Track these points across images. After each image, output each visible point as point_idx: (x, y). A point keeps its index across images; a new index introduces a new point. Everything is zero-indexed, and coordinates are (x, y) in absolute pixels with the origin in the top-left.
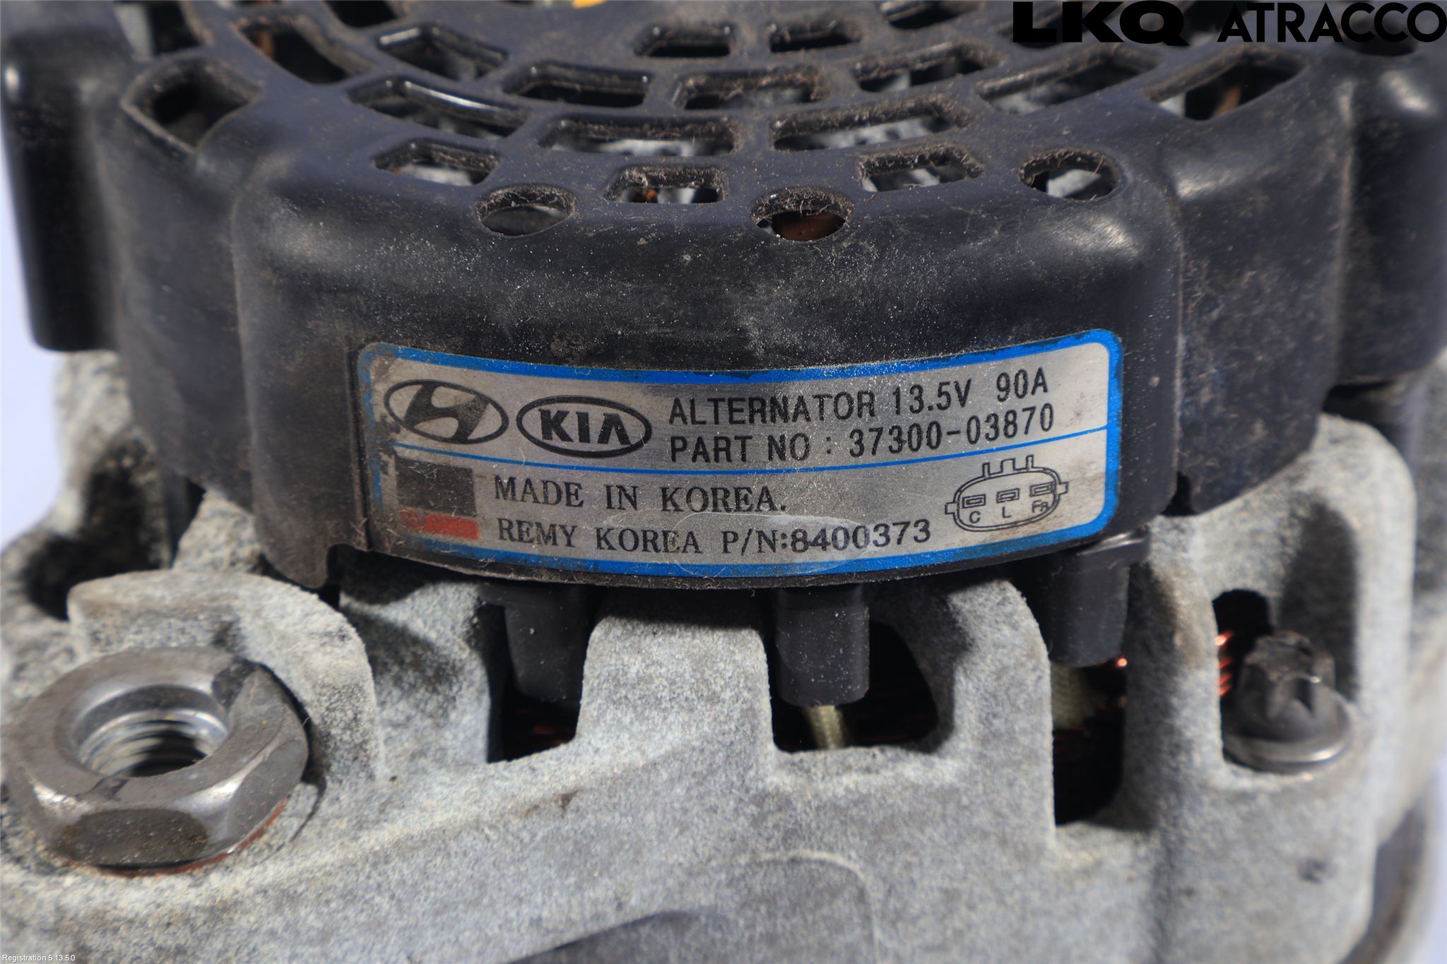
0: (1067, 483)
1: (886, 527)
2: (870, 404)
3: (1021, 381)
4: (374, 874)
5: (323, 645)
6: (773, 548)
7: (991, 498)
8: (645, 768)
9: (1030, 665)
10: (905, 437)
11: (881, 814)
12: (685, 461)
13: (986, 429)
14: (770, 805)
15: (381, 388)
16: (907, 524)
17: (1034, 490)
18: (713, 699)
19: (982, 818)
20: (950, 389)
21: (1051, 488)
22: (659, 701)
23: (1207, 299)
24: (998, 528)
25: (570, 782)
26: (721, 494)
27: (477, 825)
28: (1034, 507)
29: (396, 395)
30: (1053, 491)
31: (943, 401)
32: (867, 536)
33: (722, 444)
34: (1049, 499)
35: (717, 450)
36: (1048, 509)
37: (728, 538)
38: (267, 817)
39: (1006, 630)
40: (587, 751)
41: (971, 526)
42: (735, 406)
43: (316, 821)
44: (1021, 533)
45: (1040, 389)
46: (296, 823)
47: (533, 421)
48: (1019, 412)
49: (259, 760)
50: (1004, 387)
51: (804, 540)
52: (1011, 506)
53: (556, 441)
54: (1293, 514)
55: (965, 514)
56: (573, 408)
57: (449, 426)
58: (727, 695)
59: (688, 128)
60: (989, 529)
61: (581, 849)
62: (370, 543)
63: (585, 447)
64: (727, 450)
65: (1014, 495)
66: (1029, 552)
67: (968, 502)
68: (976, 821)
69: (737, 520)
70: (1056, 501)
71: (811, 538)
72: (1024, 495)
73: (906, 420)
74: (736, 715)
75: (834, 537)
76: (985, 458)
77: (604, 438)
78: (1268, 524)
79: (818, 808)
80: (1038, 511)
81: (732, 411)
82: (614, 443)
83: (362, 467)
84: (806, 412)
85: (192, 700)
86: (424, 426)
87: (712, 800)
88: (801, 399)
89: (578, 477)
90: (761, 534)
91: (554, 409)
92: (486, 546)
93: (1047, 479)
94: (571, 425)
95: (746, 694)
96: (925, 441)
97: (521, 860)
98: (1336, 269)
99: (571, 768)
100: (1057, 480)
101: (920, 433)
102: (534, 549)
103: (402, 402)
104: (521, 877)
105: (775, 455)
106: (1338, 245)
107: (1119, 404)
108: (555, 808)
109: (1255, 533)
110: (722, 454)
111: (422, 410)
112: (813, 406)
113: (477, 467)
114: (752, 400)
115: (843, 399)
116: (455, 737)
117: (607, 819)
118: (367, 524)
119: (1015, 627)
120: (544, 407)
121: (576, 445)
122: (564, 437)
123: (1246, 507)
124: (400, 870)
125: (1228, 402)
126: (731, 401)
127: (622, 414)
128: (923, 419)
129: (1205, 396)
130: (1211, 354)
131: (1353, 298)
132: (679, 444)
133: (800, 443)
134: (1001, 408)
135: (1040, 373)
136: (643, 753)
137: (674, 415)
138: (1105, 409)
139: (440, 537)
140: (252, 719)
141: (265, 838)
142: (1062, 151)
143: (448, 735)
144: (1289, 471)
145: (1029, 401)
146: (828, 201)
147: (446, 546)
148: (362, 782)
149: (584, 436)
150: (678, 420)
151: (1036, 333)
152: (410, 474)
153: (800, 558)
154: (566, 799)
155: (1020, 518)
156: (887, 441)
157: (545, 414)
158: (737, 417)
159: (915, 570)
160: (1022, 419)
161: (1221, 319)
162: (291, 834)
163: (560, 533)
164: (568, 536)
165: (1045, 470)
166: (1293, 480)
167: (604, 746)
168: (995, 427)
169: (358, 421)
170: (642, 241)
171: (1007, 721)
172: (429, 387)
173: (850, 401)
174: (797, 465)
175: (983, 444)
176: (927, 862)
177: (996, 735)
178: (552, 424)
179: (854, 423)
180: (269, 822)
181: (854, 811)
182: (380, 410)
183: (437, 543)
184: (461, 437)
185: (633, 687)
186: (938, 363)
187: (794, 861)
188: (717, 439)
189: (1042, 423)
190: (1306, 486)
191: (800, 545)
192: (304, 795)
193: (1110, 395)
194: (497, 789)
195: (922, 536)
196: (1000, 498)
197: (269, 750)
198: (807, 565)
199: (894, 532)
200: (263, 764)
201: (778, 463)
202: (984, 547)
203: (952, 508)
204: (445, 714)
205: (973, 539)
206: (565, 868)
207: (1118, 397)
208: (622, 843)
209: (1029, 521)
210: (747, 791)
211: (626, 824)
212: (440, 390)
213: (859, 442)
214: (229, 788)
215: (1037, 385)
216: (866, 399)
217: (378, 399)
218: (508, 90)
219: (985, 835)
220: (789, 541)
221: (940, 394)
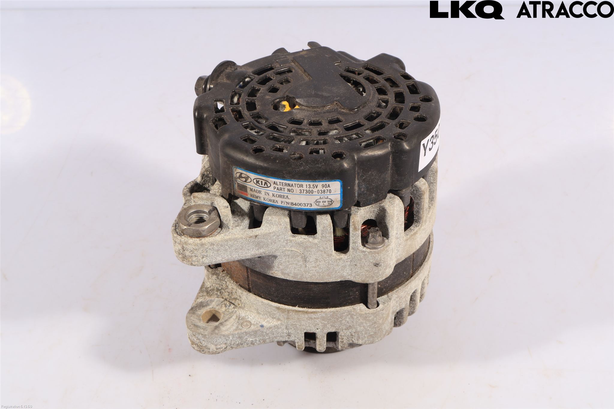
0: (334, 201)
1: (305, 204)
2: (302, 186)
3: (326, 186)
4: (226, 243)
5: (224, 208)
6: (288, 204)
7: (321, 202)
8: (269, 233)
9: (329, 227)
10: (308, 191)
11: (305, 245)
12: (276, 190)
13: (320, 192)
14: (289, 241)
15: (235, 172)
16: (308, 204)
17: (328, 202)
18: (281, 225)
19: (321, 249)
20: (315, 186)
21: (331, 201)
22: (273, 224)
23: (362, 175)
24: (322, 206)
25: (257, 234)
26: (281, 196)
27: (242, 238)
28: (328, 204)
29: (237, 174)
30: (332, 202)
31: (314, 187)
32: (302, 205)
33: (281, 189)
34: (331, 203)
35: (280, 189)
36: (331, 205)
37: (282, 202)
38: (213, 232)
39: (326, 221)
40: (261, 230)
41: (318, 205)
42: (283, 183)
43: (219, 234)
44: (327, 207)
45: (329, 187)
46: (217, 233)
47: (255, 181)
48: (326, 190)
49: (211, 224)
50: (323, 186)
51: (293, 204)
52: (324, 203)
53: (258, 184)
54: (380, 209)
55: (317, 204)
56: (260, 180)
57: (244, 180)
58: (283, 224)
59: (289, 138)
60: (321, 206)
61: (258, 244)
62: (234, 194)
63: (262, 186)
64: (282, 189)
65: (325, 202)
66: (328, 210)
67: (318, 202)
68: (320, 249)
69: (284, 200)
70: (332, 204)
71: (294, 204)
72: (327, 202)
73: (308, 189)
74: (284, 228)
75: (297, 204)
76: (320, 196)
77: (264, 185)
78: (376, 210)
79: (296, 243)
80: (329, 205)
81: (282, 184)
82: (266, 186)
83: (233, 183)
84: (293, 186)
85: (204, 212)
86: (241, 179)
87: (279, 239)
88: (292, 184)
89: (261, 190)
90: (287, 202)
91: (258, 180)
92: (249, 197)
93: (330, 200)
94: (260, 182)
95: (285, 225)
96: (311, 192)
97: (249, 244)
98: (390, 172)
99: (258, 232)
100: (332, 200)
101: (310, 191)
102: (255, 199)
103: (238, 175)
104: (249, 246)
105: (289, 191)
106: (390, 168)
107: (342, 191)
108: (254, 237)
109: (374, 211)
110: (281, 190)
111: (240, 177)
112: (294, 185)
113: (248, 186)
114: (285, 183)
115: (298, 185)
116: (244, 224)
117: (263, 240)
118: (233, 191)
119: (327, 221)
120: (257, 179)
121: (261, 185)
122: (259, 184)
123: (372, 207)
124: (230, 243)
125: (367, 191)
126: (282, 183)
127: (267, 182)
128: (311, 189)
129: (363, 190)
130: (363, 184)
131: (392, 176)
132: (275, 188)
133: (292, 190)
134: (323, 189)
135: (329, 185)
136: (269, 231)
137: (274, 183)
138: (340, 191)
139: (243, 195)
140: (212, 218)
141: (212, 235)
142: (340, 151)
143: (242, 224)
144: (380, 202)
145: (327, 188)
146: (302, 154)
147: (244, 196)
148: (228, 229)
149: (262, 185)
150: (275, 184)
151: (328, 179)
152: (239, 185)
153: (292, 206)
154: (256, 236)
155: (326, 205)
156: (305, 191)
157: (257, 180)
158: (283, 185)
159: (310, 211)
160: (326, 191)
161: (365, 179)
162: (215, 235)
163: (259, 197)
164: (260, 198)
165: (330, 199)
166: (380, 204)
167: (264, 229)
168: (322, 192)
169: (232, 176)
170: (272, 158)
171: (325, 235)
172: (241, 174)
173: (299, 185)
174: (292, 193)
175: (320, 194)
176: (313, 254)
177: (323, 236)
178: (258, 182)
179: (300, 188)
180: (213, 233)
181: (301, 245)
182: (235, 175)
183: (242, 196)
184: (246, 181)
185: (269, 221)
186: (313, 182)
187: (292, 251)
188: (280, 188)
189: (329, 192)
190: (382, 205)
191: (292, 205)
192: (220, 229)
193: (341, 189)
194: (246, 233)
195: (311, 206)
196: (323, 202)
197: (213, 223)
198: (293, 208)
199: (306, 205)
200: (212, 224)
201: (289, 192)
202: (321, 209)
203: (315, 202)
204: (243, 221)
205: (319, 207)
206: (256, 246)
207: (342, 190)
208: (265, 244)
209: (328, 206)
210: (285, 239)
211: (266, 241)
212: (243, 174)
213: (301, 191)
214: (207, 227)
215: (328, 186)
216: (302, 185)
217: (235, 174)
218: (266, 127)
219: (322, 251)
220: (291, 204)
221: (313, 186)
